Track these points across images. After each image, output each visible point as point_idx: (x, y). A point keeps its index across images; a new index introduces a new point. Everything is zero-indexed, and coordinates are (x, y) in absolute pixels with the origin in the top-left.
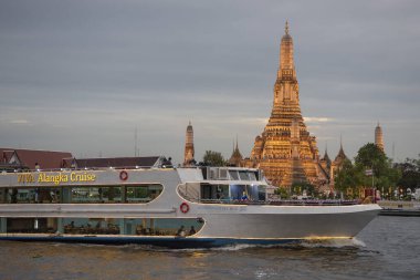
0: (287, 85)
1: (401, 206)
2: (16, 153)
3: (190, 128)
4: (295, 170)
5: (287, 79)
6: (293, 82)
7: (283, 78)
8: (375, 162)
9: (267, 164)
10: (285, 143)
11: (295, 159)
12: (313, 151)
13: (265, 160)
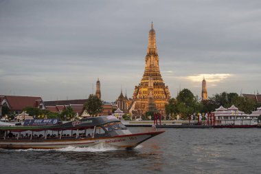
0: (152, 57)
1: (173, 123)
2: (6, 97)
3: (98, 82)
4: (150, 104)
5: (152, 54)
6: (155, 55)
7: (150, 53)
8: (187, 99)
9: (139, 102)
10: (146, 89)
11: (151, 98)
12: (166, 94)
13: (138, 100)
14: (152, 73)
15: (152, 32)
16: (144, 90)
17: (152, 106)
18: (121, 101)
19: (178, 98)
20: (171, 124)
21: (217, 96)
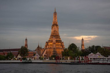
0: (55, 27)
3: (26, 39)
4: (54, 51)
5: (55, 25)
6: (57, 25)
9: (48, 50)
10: (52, 44)
11: (54, 48)
14: (55, 35)
15: (55, 13)
16: (51, 44)
17: (55, 52)
18: (38, 49)
19: (68, 48)
20: (65, 62)
21: (90, 47)
